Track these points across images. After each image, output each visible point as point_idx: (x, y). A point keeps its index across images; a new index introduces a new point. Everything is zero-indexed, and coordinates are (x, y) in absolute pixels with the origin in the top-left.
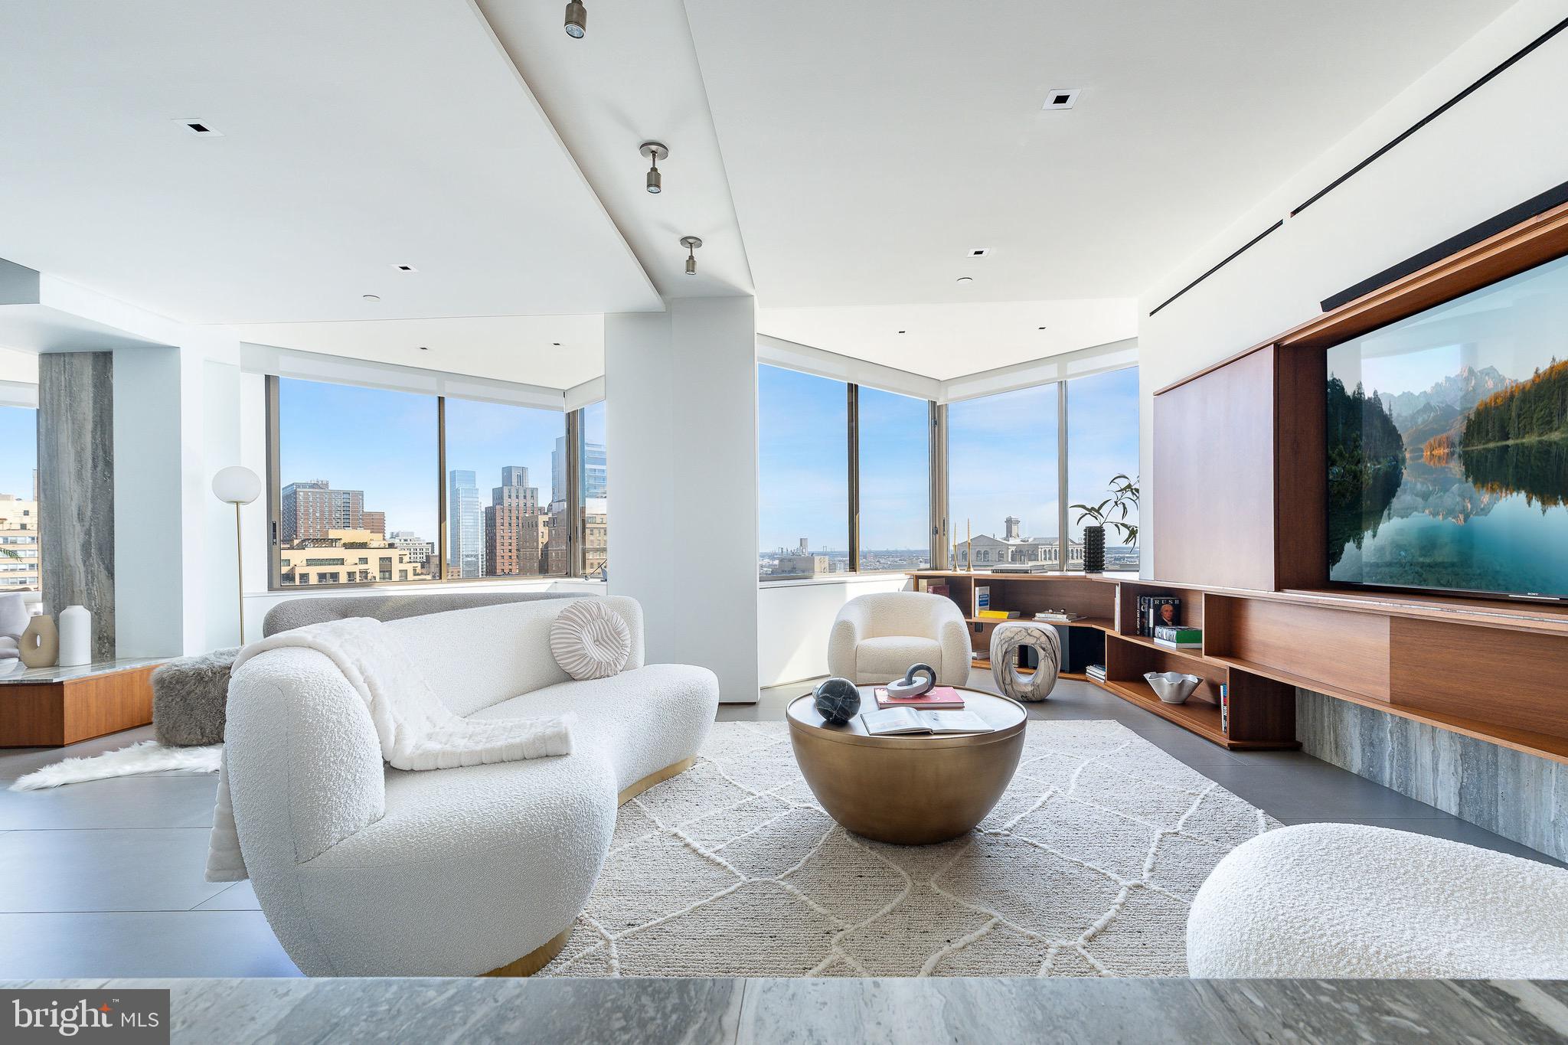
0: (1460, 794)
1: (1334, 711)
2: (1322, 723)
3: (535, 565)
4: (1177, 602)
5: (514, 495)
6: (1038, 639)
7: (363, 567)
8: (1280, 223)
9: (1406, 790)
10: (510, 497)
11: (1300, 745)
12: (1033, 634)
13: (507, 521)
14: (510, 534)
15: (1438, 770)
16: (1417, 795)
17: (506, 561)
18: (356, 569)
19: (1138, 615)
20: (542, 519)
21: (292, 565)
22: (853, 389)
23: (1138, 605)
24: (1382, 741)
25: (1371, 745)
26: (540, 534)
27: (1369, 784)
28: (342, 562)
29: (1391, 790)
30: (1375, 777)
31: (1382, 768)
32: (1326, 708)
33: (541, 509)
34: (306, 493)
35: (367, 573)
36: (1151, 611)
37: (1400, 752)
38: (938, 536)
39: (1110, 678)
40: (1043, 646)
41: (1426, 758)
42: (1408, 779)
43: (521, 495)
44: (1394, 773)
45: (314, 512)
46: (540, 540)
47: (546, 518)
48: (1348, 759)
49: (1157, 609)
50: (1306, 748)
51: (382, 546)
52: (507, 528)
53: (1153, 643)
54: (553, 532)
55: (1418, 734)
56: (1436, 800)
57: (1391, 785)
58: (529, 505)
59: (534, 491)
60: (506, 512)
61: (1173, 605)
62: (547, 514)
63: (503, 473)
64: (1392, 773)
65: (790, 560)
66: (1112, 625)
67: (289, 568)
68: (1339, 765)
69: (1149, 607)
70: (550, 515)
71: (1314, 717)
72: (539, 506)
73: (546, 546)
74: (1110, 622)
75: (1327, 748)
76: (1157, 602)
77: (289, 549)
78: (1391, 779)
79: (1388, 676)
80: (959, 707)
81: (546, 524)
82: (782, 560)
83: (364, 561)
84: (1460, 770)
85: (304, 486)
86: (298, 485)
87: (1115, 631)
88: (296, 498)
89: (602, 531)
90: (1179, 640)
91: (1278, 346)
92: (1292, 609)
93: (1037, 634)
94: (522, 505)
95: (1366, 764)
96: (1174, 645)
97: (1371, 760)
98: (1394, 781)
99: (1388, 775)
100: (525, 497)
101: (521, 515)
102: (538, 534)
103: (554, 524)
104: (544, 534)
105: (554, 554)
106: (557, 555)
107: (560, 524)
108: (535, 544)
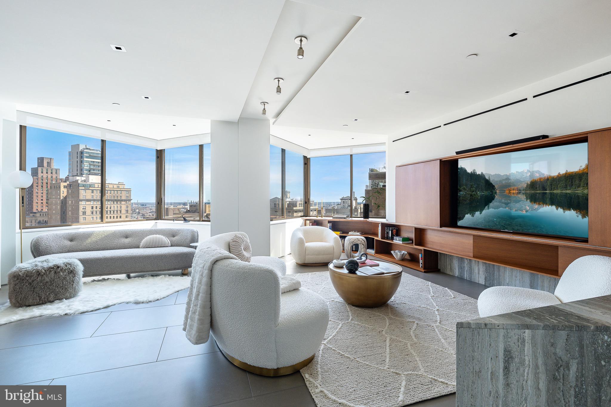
0: (485, 279)
1: (450, 260)
2: (447, 263)
3: (59, 207)
4: (397, 229)
5: (45, 172)
6: (361, 241)
8: (440, 126)
9: (471, 279)
10: (42, 172)
11: (440, 270)
12: (360, 240)
13: (40, 185)
14: (42, 192)
15: (479, 273)
16: (474, 281)
17: (40, 205)
19: (386, 233)
20: (63, 184)
22: (283, 151)
23: (386, 230)
24: (464, 267)
25: (461, 268)
26: (62, 192)
27: (461, 279)
29: (467, 280)
30: (462, 277)
31: (464, 274)
32: (448, 259)
33: (61, 180)
36: (390, 232)
37: (469, 270)
38: (306, 204)
39: (376, 253)
40: (363, 244)
41: (476, 271)
42: (471, 277)
43: (49, 172)
44: (468, 275)
46: (62, 195)
47: (66, 184)
48: (454, 273)
49: (392, 231)
50: (441, 270)
52: (40, 188)
53: (393, 242)
54: (70, 191)
55: (474, 265)
56: (479, 281)
57: (467, 279)
58: (54, 177)
60: (40, 181)
61: (396, 230)
63: (38, 161)
64: (467, 275)
65: (195, 206)
66: (377, 236)
68: (452, 274)
69: (389, 230)
70: (68, 183)
71: (444, 262)
72: (60, 178)
73: (65, 198)
74: (377, 235)
75: (448, 270)
76: (392, 229)
78: (467, 277)
79: (472, 250)
80: (378, 265)
81: (65, 187)
82: (191, 206)
84: (485, 273)
87: (379, 238)
90: (403, 241)
91: (441, 160)
92: (442, 232)
93: (361, 240)
94: (49, 176)
95: (460, 274)
96: (401, 242)
97: (461, 272)
98: (468, 277)
99: (466, 276)
100: (52, 173)
101: (49, 182)
102: (60, 192)
103: (70, 187)
104: (64, 192)
105: (70, 202)
106: (72, 202)
107: (74, 187)
108: (59, 197)
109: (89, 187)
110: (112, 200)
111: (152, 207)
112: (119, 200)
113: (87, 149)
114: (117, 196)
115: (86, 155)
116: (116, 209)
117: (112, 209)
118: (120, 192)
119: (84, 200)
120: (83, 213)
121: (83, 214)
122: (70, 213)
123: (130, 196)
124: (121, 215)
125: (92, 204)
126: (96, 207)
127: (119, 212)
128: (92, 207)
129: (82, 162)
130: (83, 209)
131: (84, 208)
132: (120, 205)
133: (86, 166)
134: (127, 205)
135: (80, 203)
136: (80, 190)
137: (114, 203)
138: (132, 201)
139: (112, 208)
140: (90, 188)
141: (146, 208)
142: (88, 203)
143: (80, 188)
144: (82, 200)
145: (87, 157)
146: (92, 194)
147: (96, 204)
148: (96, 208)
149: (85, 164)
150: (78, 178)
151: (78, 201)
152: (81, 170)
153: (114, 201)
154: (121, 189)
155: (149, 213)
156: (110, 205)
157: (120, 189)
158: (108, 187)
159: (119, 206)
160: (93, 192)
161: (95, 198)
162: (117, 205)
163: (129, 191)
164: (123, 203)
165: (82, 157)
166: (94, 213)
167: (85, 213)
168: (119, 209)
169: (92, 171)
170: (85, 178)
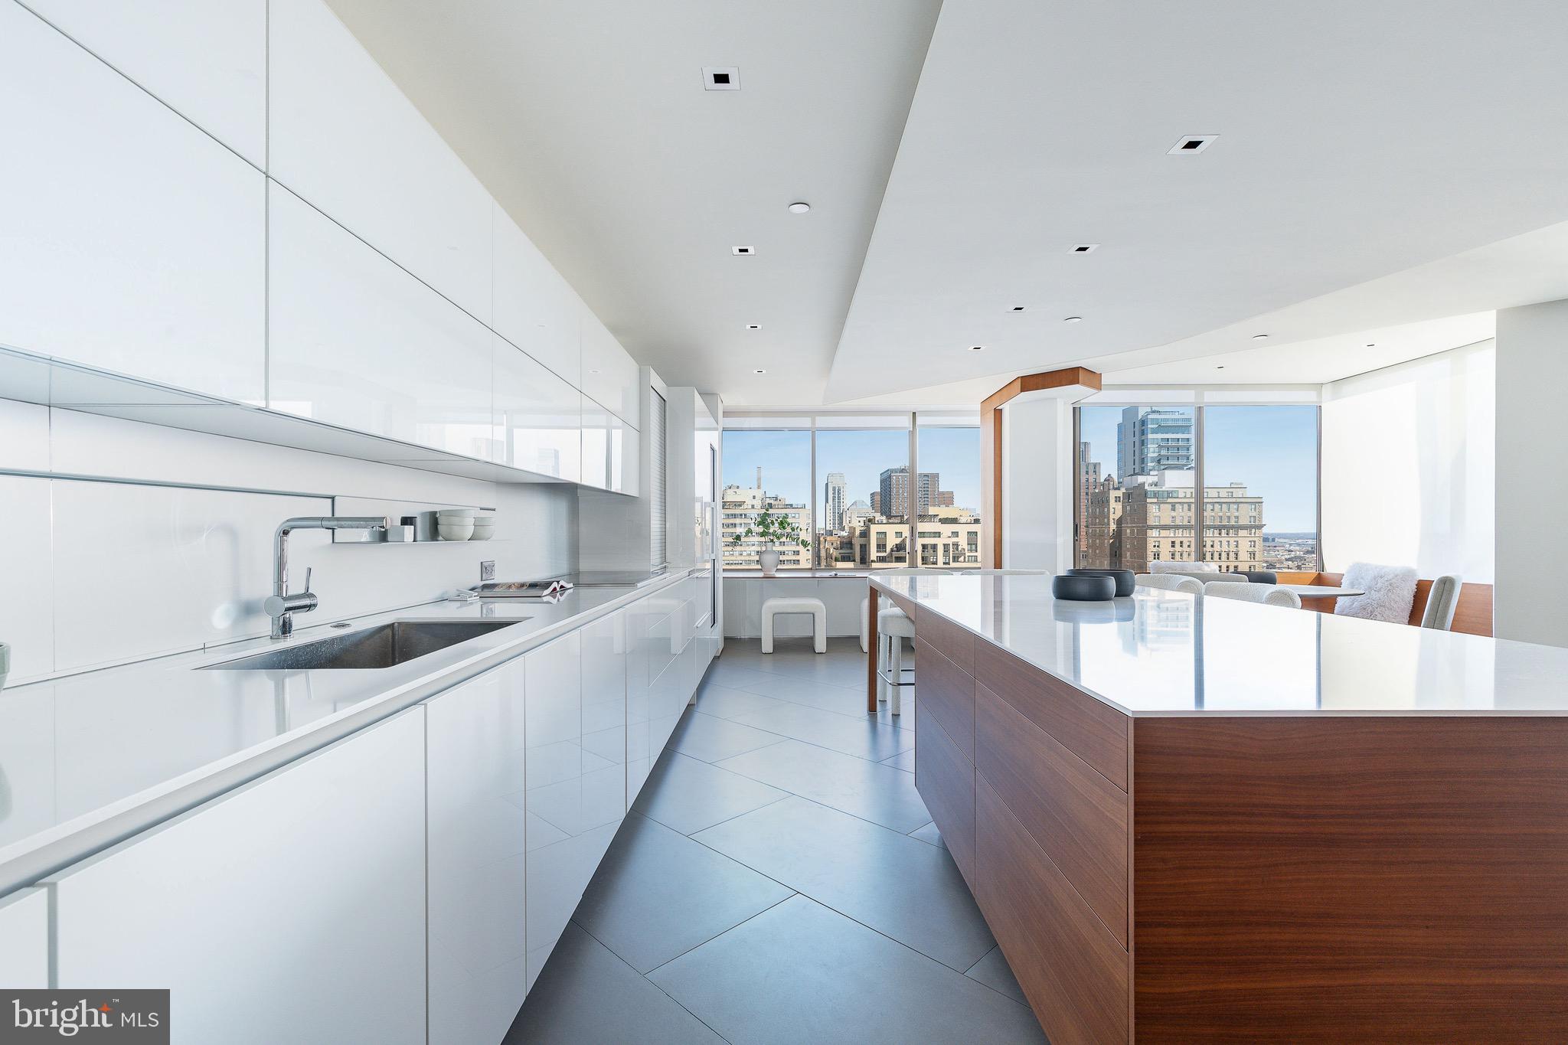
7: (955, 540)
18: (950, 541)
20: (1113, 494)
21: (903, 537)
26: (1112, 510)
28: (938, 535)
34: (897, 477)
35: (957, 545)
45: (903, 492)
46: (1112, 516)
47: (1119, 493)
51: (969, 521)
54: (1128, 508)
58: (1091, 480)
59: (1096, 466)
62: (1118, 489)
67: (901, 539)
70: (1124, 490)
73: (1120, 522)
77: (900, 523)
81: (1117, 499)
83: (956, 534)
85: (895, 471)
86: (892, 471)
88: (890, 482)
89: (1186, 506)
101: (1091, 491)
102: (1109, 510)
103: (1129, 499)
104: (1116, 510)
105: (1128, 531)
106: (1132, 532)
107: (1136, 499)
108: (1106, 520)
109: (1164, 497)
110: (1215, 527)
111: (1291, 545)
112: (1232, 527)
113: (1154, 412)
114: (1229, 517)
115: (1153, 426)
116: (1225, 548)
117: (1217, 548)
118: (1235, 506)
119: (1156, 527)
120: (1155, 555)
121: (1155, 558)
122: (1128, 554)
123: (1260, 514)
124: (1236, 564)
125: (1172, 535)
126: (1181, 542)
127: (1232, 555)
128: (1173, 542)
129: (1143, 443)
130: (1155, 546)
131: (1157, 544)
132: (1236, 539)
133: (1152, 451)
134: (1251, 539)
135: (1150, 533)
136: (1148, 505)
137: (1220, 534)
138: (1265, 530)
139: (1215, 545)
140: (1169, 500)
141: (1275, 547)
142: (1164, 533)
143: (1148, 500)
144: (1152, 528)
145: (1154, 431)
146: (1173, 514)
147: (1180, 535)
148: (1181, 546)
149: (1149, 446)
150: (1141, 479)
151: (1143, 528)
152: (1143, 461)
153: (1220, 530)
154: (1239, 500)
155: (1287, 560)
156: (1212, 539)
157: (1234, 500)
158: (1210, 494)
159: (1232, 540)
160: (1173, 509)
161: (1178, 522)
162: (1228, 539)
163: (1257, 503)
164: (1242, 533)
165: (1143, 433)
166: (1178, 556)
167: (1158, 555)
168: (1233, 548)
169: (1164, 462)
170: (1155, 479)
